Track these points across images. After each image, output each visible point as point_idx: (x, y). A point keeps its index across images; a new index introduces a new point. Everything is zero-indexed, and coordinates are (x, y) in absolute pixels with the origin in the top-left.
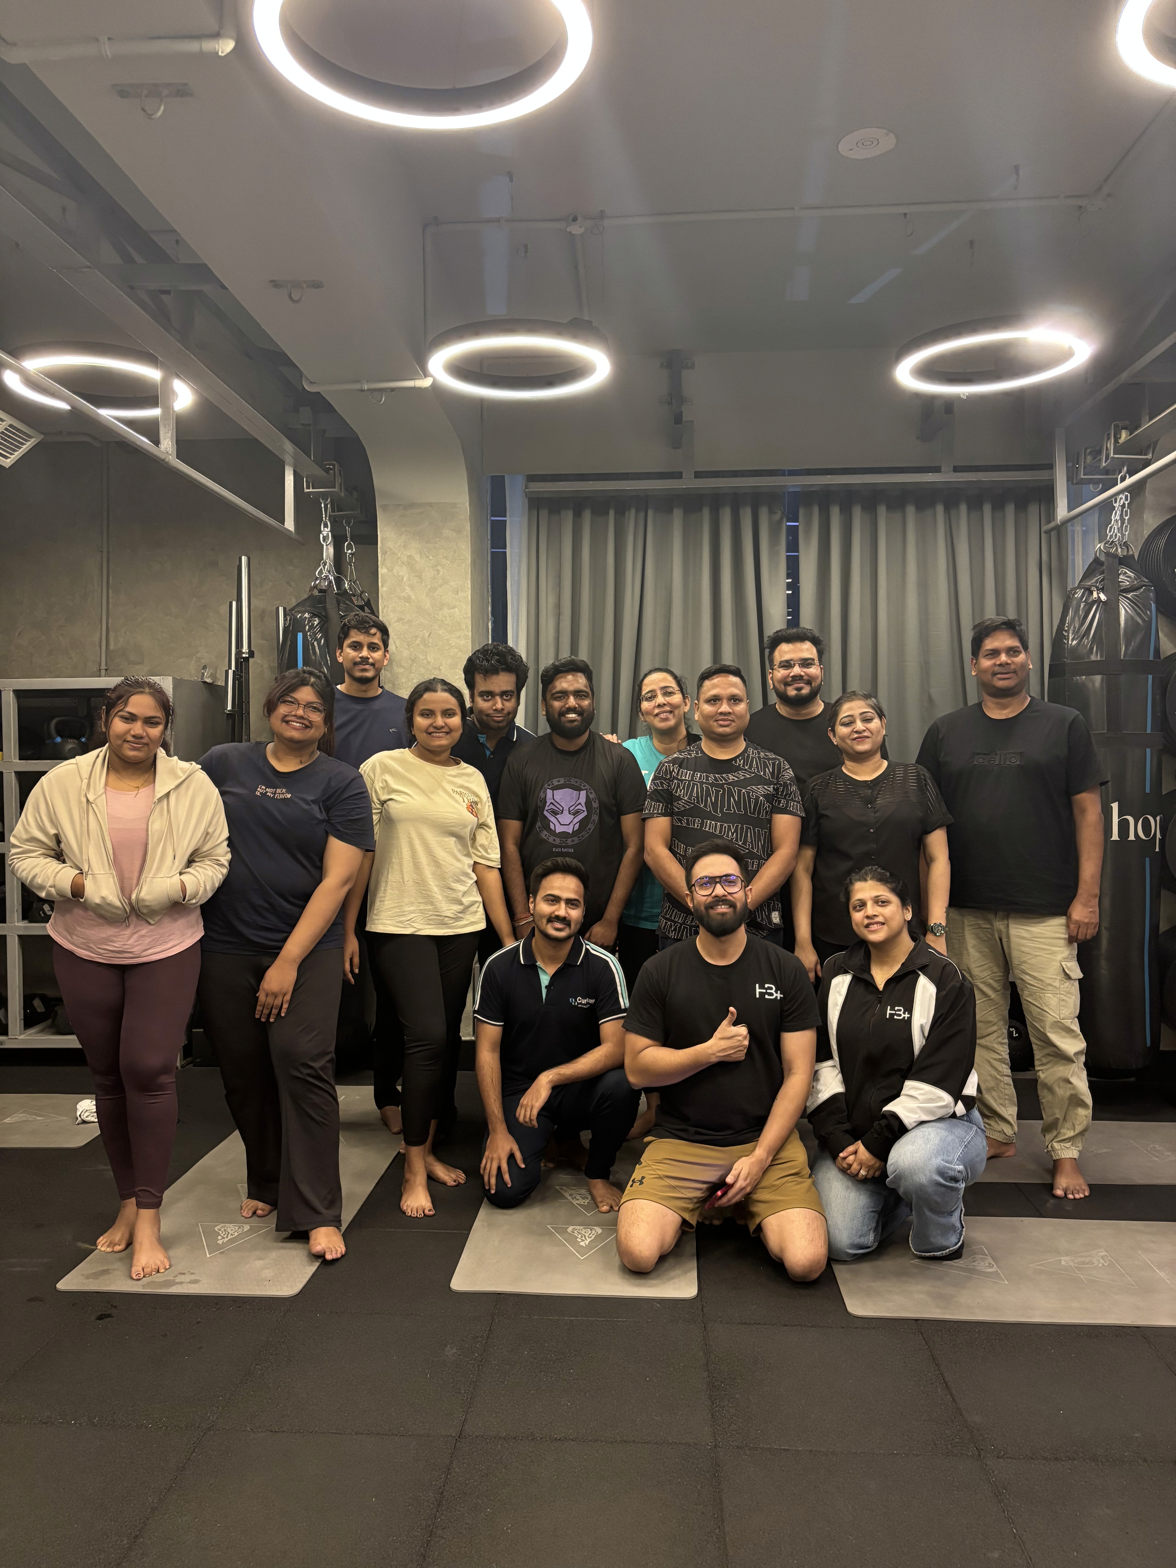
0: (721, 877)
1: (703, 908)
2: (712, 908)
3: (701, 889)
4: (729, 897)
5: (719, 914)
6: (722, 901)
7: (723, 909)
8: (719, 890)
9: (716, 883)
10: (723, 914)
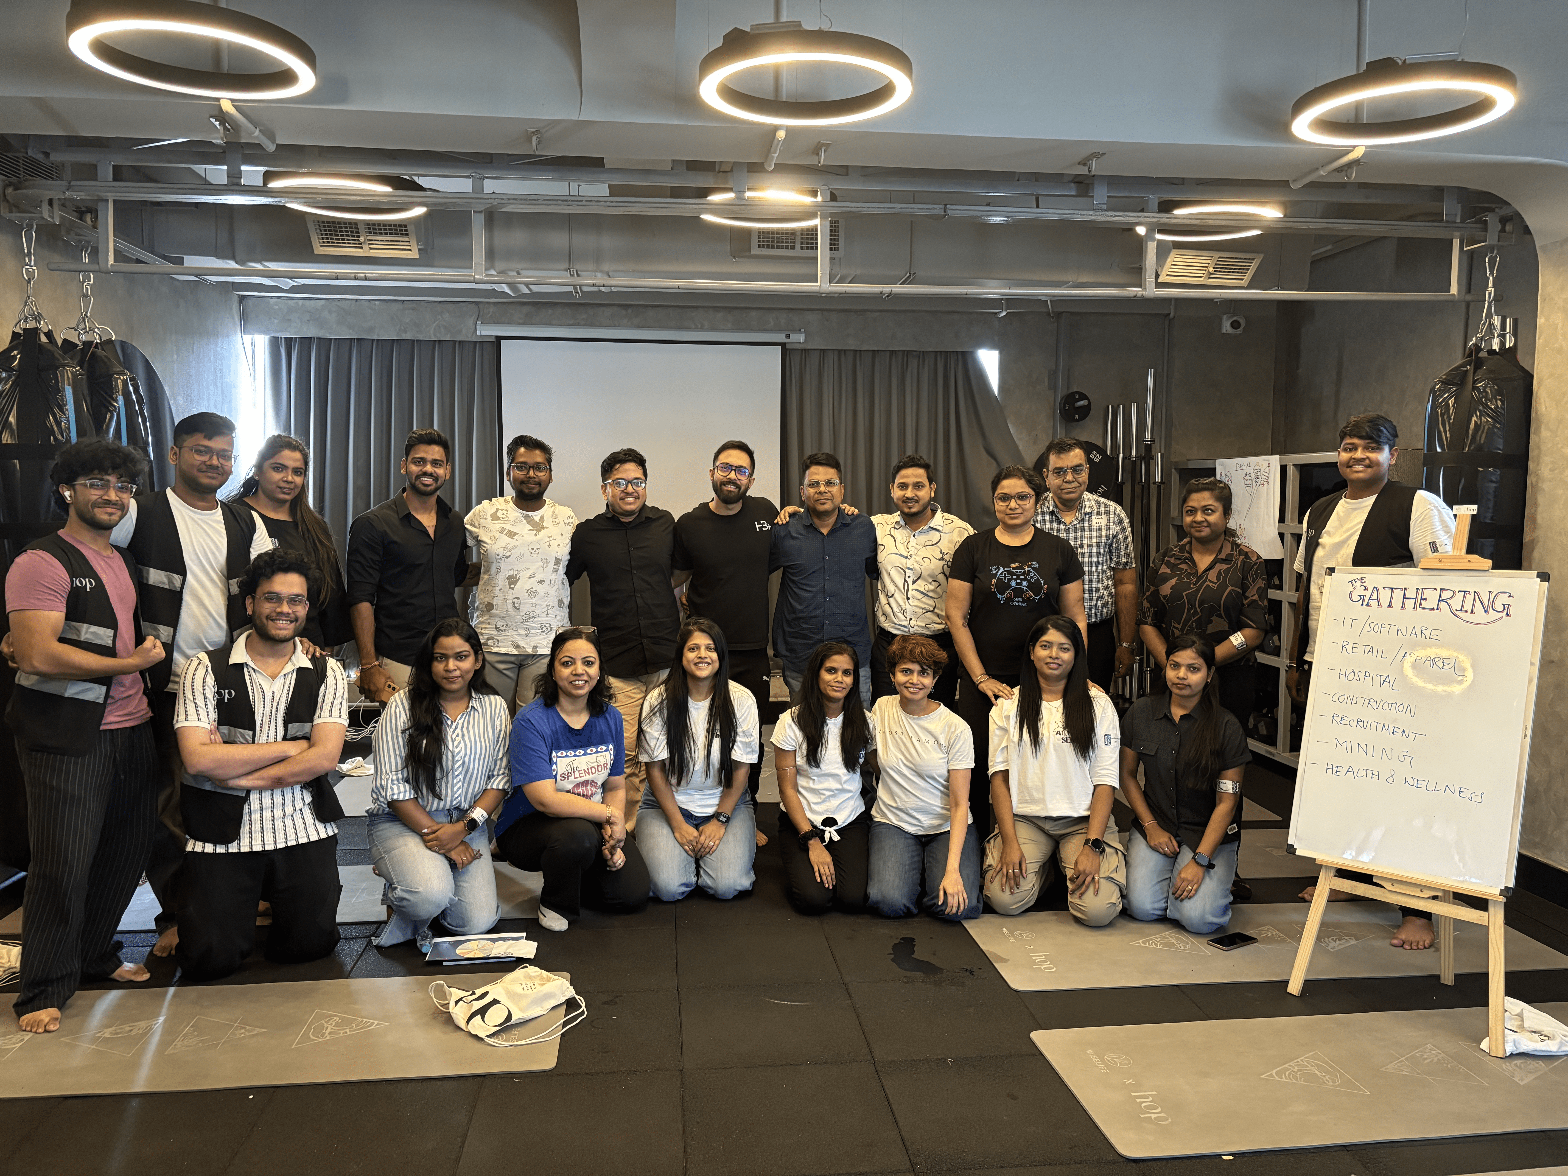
0: (736, 467)
1: (719, 484)
2: (724, 485)
3: (721, 471)
4: (738, 482)
5: (727, 490)
6: (733, 483)
7: (731, 488)
8: (733, 475)
9: (732, 470)
10: (730, 491)
